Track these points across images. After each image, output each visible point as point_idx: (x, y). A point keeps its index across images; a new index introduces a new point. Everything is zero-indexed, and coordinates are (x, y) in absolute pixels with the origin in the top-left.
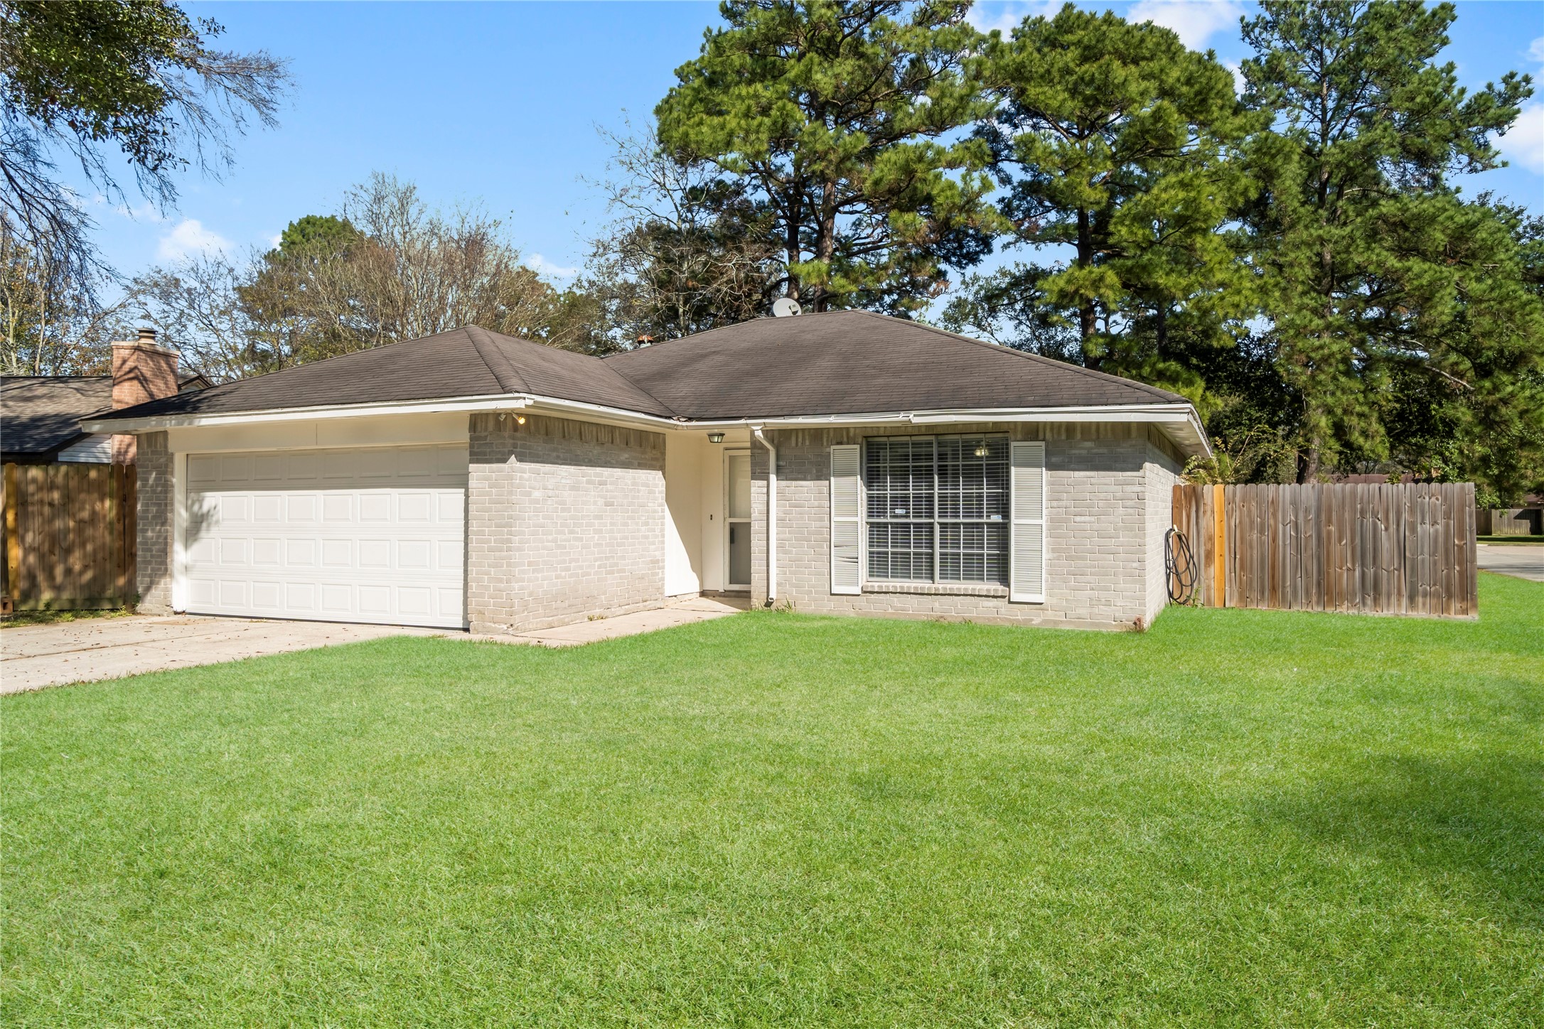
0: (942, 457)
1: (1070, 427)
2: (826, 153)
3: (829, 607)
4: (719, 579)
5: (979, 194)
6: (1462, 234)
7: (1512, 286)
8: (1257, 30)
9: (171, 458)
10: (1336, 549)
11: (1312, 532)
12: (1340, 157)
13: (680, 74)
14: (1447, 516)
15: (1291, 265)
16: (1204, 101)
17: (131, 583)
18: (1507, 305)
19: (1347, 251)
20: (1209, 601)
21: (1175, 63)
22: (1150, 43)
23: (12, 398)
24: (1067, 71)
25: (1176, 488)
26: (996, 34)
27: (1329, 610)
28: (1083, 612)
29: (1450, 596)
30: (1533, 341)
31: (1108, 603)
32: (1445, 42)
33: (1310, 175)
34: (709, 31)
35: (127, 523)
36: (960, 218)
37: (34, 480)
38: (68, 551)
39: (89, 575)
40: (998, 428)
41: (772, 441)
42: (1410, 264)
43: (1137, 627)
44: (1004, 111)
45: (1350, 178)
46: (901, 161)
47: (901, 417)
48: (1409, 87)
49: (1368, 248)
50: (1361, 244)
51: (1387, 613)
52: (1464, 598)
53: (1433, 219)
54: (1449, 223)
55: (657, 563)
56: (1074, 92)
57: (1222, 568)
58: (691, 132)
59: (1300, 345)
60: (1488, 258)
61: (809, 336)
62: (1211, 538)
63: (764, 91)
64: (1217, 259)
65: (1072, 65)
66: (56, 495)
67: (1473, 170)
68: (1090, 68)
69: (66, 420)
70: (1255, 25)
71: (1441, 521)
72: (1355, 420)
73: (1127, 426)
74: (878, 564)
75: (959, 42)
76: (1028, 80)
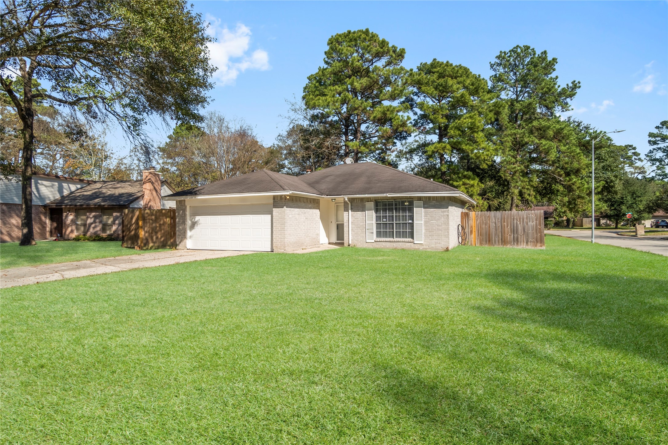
0: (396, 205)
1: (429, 197)
2: (358, 107)
3: (365, 246)
4: (334, 239)
5: (406, 121)
6: (558, 132)
7: (574, 148)
8: (495, 66)
9: (186, 207)
10: (506, 229)
11: (500, 225)
12: (521, 107)
13: (309, 78)
14: (536, 220)
15: (505, 141)
16: (477, 91)
17: (175, 241)
18: (572, 154)
19: (523, 137)
20: (471, 244)
21: (469, 78)
22: (460, 72)
23: (110, 188)
24: (433, 82)
25: (462, 213)
26: (411, 70)
27: (505, 246)
28: (433, 246)
29: (537, 242)
30: (581, 165)
31: (440, 243)
32: (554, 70)
33: (512, 112)
34: (320, 67)
35: (173, 226)
36: (401, 129)
37: (147, 213)
38: (156, 233)
39: (162, 239)
40: (410, 197)
41: (349, 201)
42: (541, 142)
43: (447, 250)
44: (415, 92)
45: (524, 113)
46: (382, 110)
47: (385, 195)
48: (542, 86)
49: (529, 137)
50: (527, 135)
51: (520, 247)
52: (541, 243)
53: (549, 128)
54: (554, 128)
55: (318, 235)
56: (436, 88)
57: (475, 235)
58: (316, 102)
59: (508, 167)
60: (567, 139)
61: (357, 170)
62: (472, 227)
63: (338, 88)
64: (481, 140)
65: (435, 80)
66: (153, 217)
67: (563, 111)
68: (441, 81)
69: (130, 195)
70: (494, 64)
71: (535, 221)
72: (526, 190)
73: (444, 197)
74: (379, 234)
75: (400, 72)
76: (422, 84)
